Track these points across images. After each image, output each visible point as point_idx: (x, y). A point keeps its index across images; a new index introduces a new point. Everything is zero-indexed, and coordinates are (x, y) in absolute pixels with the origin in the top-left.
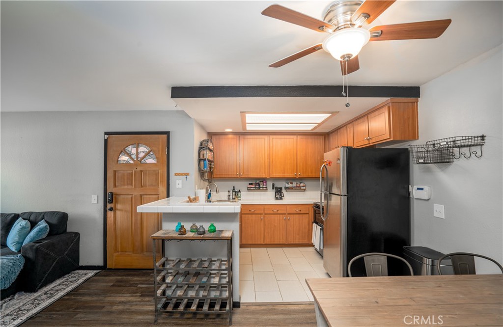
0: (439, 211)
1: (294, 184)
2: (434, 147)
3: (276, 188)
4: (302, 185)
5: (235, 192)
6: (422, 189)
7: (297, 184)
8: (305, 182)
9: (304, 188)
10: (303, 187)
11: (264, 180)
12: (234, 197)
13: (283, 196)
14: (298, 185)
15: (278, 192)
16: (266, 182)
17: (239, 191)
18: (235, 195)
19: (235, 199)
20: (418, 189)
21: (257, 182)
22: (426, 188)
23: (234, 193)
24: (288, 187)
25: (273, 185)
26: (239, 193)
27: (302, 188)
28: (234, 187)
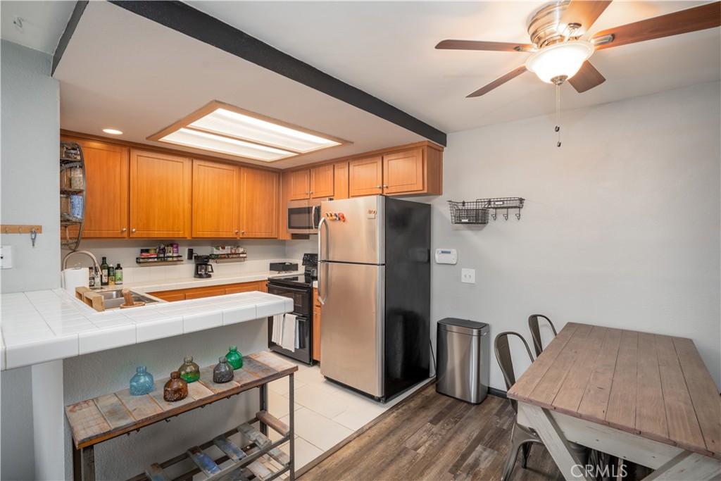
0: (468, 275)
1: (227, 250)
2: (464, 205)
3: (197, 258)
4: (241, 250)
5: (109, 269)
6: (449, 252)
7: (231, 249)
8: (245, 247)
9: (245, 255)
10: (243, 253)
11: (173, 243)
12: (105, 280)
13: (212, 271)
14: (233, 251)
15: (201, 264)
16: (177, 247)
17: (119, 267)
18: (109, 275)
19: (107, 284)
20: (443, 252)
21: (162, 247)
22: (454, 251)
23: (105, 272)
24: (218, 255)
25: (191, 252)
26: (118, 271)
27: (241, 255)
28: (104, 259)
